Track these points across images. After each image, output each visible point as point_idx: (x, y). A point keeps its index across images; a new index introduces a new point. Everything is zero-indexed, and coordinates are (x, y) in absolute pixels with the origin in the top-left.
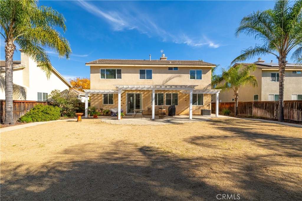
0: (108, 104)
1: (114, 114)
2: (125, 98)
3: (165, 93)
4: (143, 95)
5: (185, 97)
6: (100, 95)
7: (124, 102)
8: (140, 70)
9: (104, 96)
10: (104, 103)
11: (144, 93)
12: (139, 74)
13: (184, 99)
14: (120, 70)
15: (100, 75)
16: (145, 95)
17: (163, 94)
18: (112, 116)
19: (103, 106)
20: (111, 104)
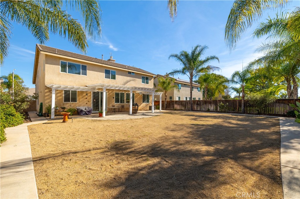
0: (70, 101)
1: (84, 113)
2: (90, 96)
3: (125, 92)
4: (108, 93)
5: (139, 97)
6: (60, 91)
7: (89, 99)
8: (105, 70)
9: (65, 93)
10: (65, 101)
11: (109, 91)
12: (105, 74)
13: (138, 98)
14: (86, 66)
15: (60, 67)
16: (110, 93)
17: (124, 93)
18: (82, 114)
19: (63, 104)
20: (74, 102)
